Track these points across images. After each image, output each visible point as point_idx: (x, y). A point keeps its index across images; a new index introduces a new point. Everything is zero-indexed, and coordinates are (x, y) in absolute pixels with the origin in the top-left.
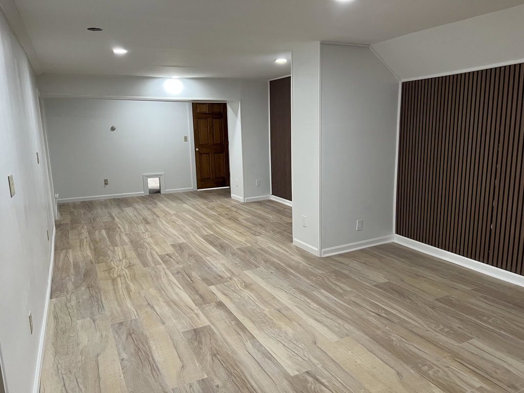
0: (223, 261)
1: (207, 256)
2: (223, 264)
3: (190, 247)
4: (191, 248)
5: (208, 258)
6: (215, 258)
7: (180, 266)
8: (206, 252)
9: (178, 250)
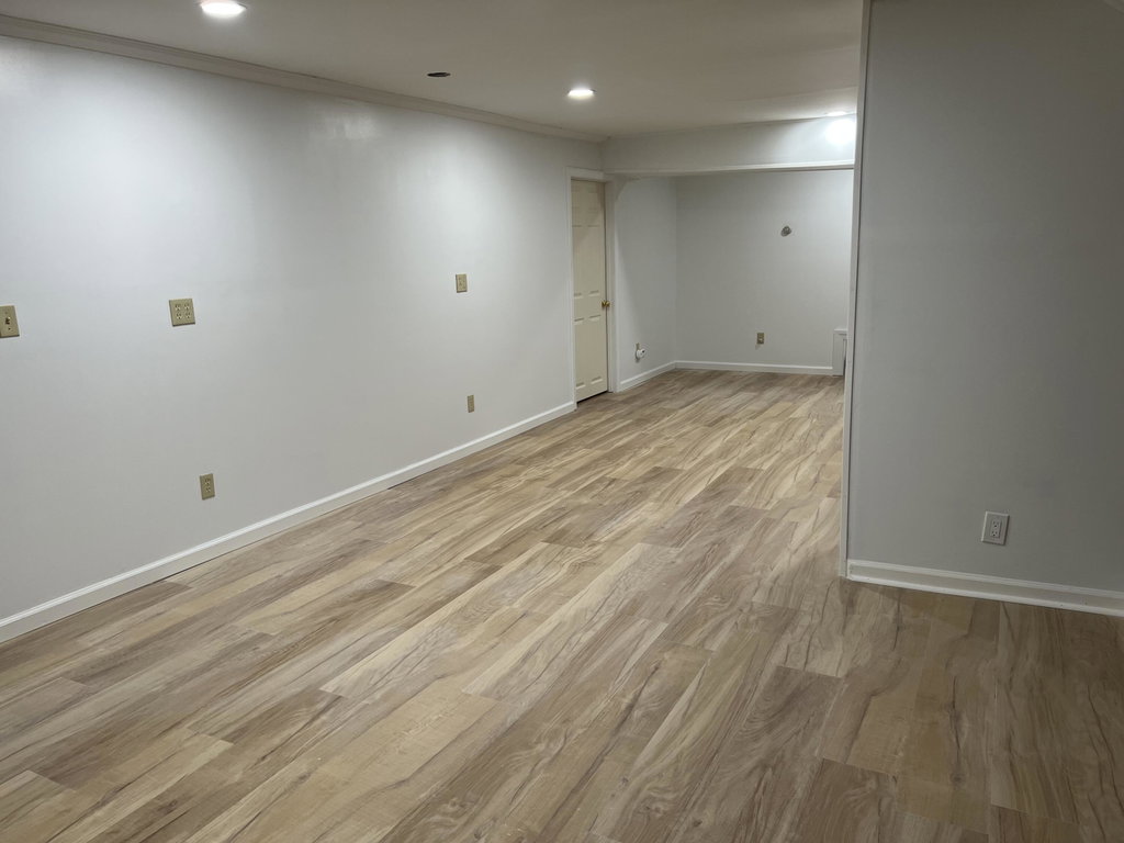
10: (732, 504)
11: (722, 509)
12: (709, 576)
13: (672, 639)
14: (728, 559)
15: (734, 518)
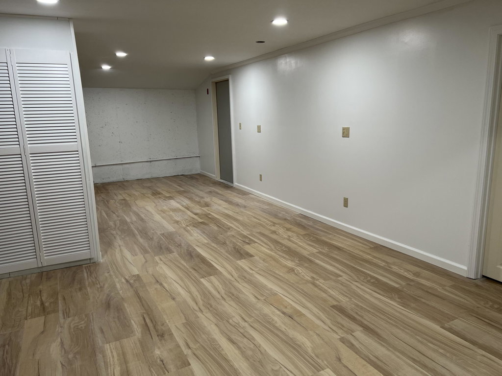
0: (190, 238)
1: (208, 244)
2: (192, 236)
3: (229, 254)
4: (227, 252)
5: (206, 241)
6: (198, 242)
7: (230, 233)
8: (208, 247)
9: (241, 250)
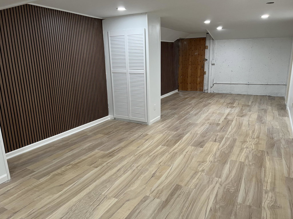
10: (176, 132)
11: (179, 131)
12: (184, 118)
13: (189, 112)
14: (180, 121)
15: (176, 129)
